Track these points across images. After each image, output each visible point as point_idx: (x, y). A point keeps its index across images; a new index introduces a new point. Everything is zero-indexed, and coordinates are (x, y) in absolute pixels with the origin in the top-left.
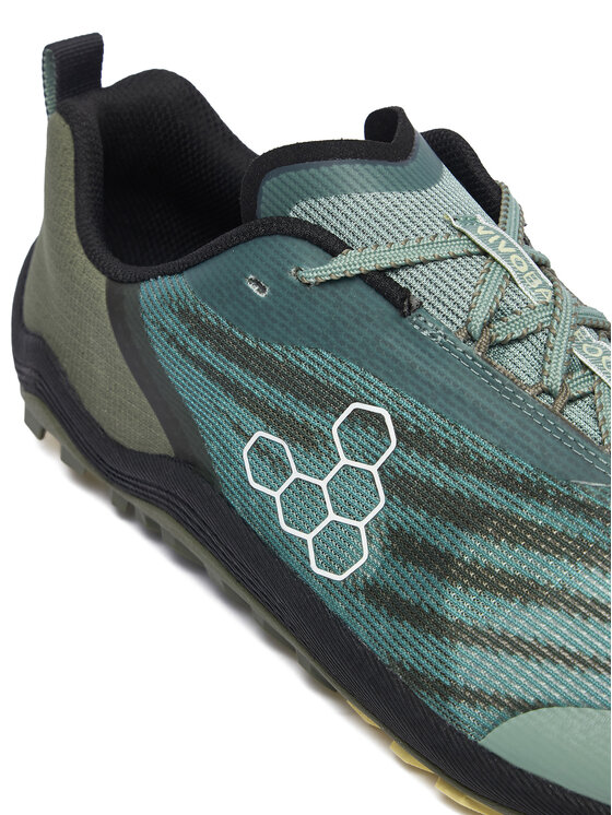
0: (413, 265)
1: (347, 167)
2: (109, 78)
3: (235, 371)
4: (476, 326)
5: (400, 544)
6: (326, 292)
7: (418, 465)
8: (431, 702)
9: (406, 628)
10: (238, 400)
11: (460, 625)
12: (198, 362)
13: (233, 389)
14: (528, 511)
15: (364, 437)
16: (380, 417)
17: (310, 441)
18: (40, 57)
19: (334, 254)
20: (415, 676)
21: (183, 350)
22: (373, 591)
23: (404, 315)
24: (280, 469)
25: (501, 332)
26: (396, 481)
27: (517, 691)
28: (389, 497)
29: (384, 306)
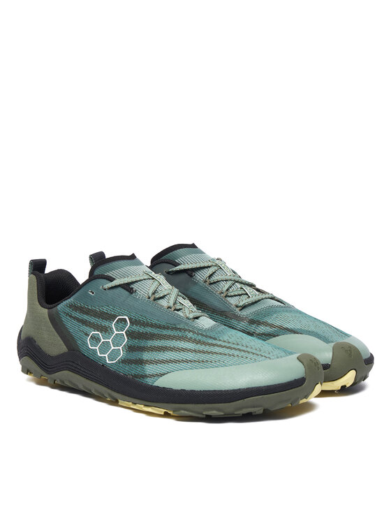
0: (137, 281)
1: (116, 263)
2: (47, 271)
3: (85, 317)
4: (150, 295)
5: (130, 349)
6: (111, 291)
7: (136, 328)
8: (141, 380)
9: (133, 366)
10: (86, 325)
11: (147, 360)
12: (75, 318)
13: (84, 322)
14: (165, 332)
15: (121, 325)
16: (125, 319)
17: (106, 330)
18: (28, 264)
19: (112, 281)
20: (136, 376)
21: (71, 316)
22: (124, 361)
23: (131, 293)
24: (98, 340)
25: (157, 296)
26: (130, 334)
27: (162, 372)
28: (128, 339)
29: (127, 293)
